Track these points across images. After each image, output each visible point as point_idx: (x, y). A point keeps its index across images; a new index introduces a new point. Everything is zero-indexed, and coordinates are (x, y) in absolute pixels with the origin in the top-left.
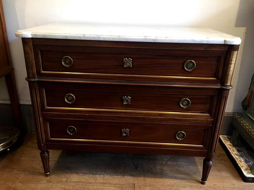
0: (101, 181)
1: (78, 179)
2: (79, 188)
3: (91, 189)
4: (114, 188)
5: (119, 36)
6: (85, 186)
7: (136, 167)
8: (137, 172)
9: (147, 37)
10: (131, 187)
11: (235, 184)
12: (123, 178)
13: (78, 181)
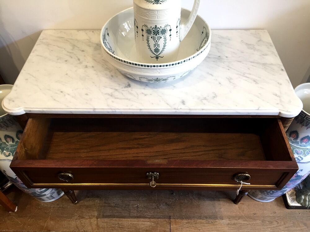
0: (135, 215)
1: (111, 212)
2: (113, 225)
3: (126, 225)
4: (149, 223)
5: (141, 109)
6: (119, 222)
7: (172, 192)
8: (173, 199)
9: (178, 109)
10: (166, 221)
11: (276, 212)
12: (158, 209)
13: (111, 216)
